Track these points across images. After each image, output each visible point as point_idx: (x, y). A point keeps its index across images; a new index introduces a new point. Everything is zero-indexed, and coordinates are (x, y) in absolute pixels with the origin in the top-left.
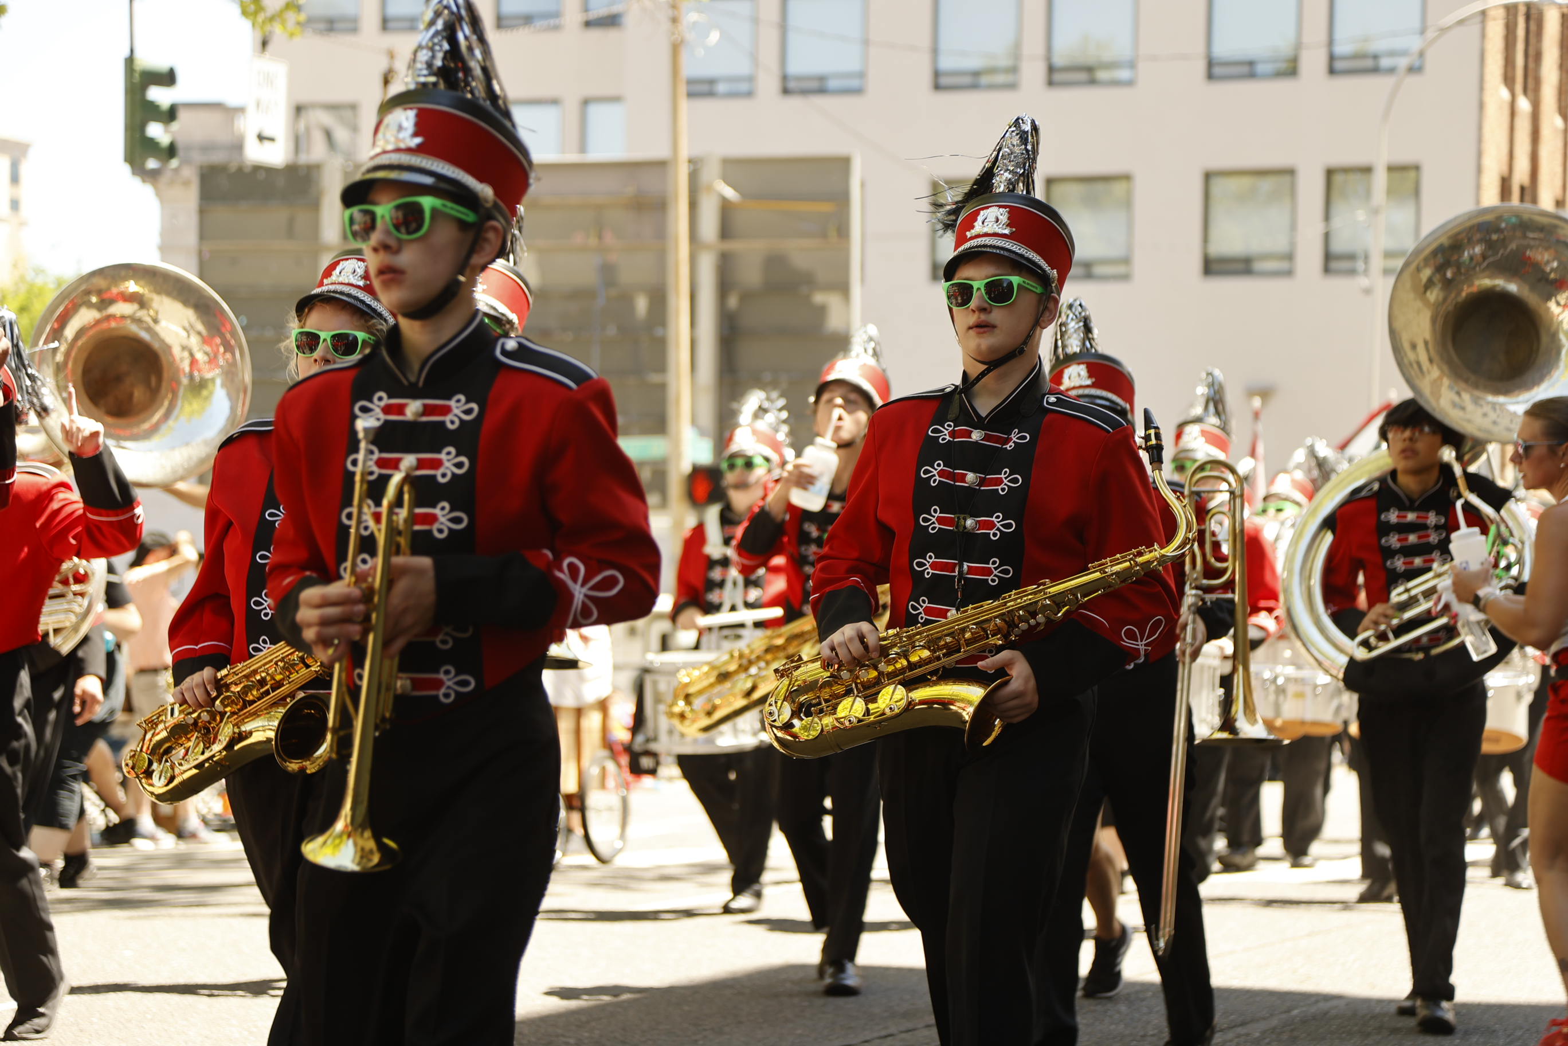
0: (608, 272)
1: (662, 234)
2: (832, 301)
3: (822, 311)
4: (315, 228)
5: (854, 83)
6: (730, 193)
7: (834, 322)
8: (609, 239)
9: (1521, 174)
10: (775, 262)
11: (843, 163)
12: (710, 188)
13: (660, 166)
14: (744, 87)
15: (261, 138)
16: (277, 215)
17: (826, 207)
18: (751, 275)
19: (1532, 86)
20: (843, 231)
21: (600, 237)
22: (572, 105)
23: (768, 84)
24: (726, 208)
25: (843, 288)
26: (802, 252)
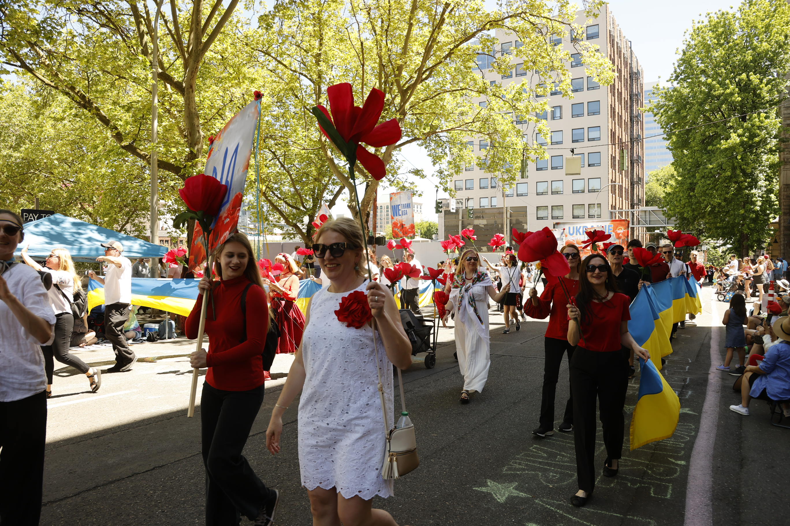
0: (496, 222)
1: (503, 217)
2: (525, 225)
3: (523, 226)
4: (458, 219)
5: (527, 195)
6: (511, 211)
7: (525, 228)
9: (614, 204)
10: (517, 220)
11: (526, 207)
12: (509, 211)
13: (502, 208)
14: (512, 196)
15: (452, 209)
16: (454, 216)
17: (524, 213)
18: (514, 222)
19: (615, 193)
20: (526, 216)
21: (495, 217)
22: (489, 198)
23: (515, 195)
24: (511, 213)
25: (526, 223)
26: (521, 219)
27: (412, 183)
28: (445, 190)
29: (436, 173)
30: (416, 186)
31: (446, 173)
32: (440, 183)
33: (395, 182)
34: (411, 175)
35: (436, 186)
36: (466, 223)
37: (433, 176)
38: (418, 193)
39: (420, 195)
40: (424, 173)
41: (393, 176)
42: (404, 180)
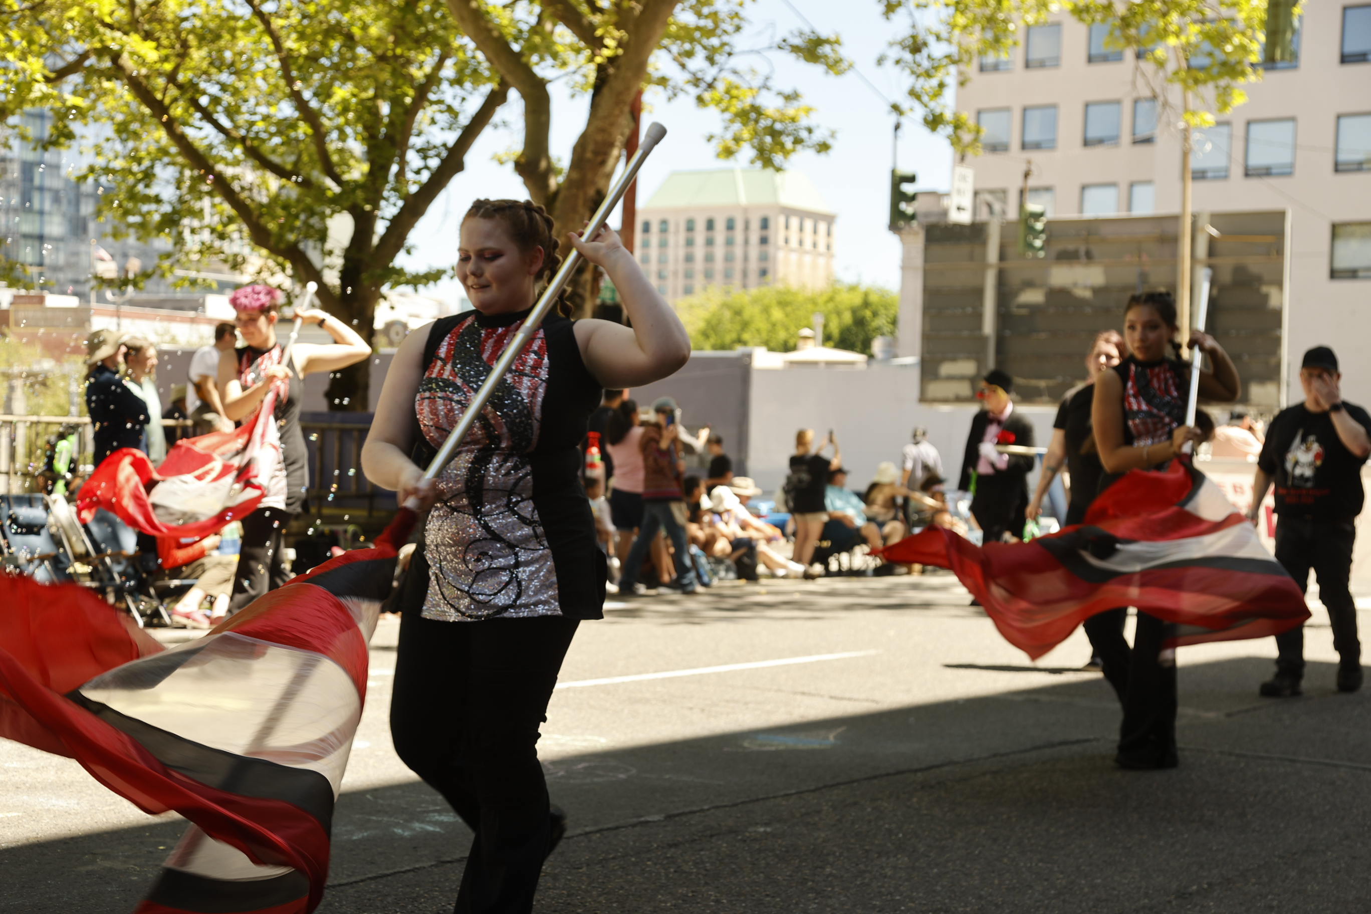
0: (1143, 276)
1: (1175, 257)
2: (1273, 291)
3: (1266, 297)
4: (984, 256)
5: (1288, 170)
6: (1214, 232)
7: (1273, 302)
8: (1145, 258)
10: (1239, 270)
11: (1281, 215)
12: (1203, 229)
13: (1175, 219)
14: (1223, 174)
15: (959, 209)
16: (964, 249)
17: (1270, 239)
18: (1226, 277)
20: (1280, 252)
21: (1140, 257)
22: (1124, 187)
23: (1237, 171)
24: (1212, 240)
25: (1279, 284)
26: (1255, 264)
27: (791, 97)
28: (934, 122)
29: (895, 52)
30: (809, 111)
31: (938, 50)
32: (914, 94)
33: (721, 87)
34: (789, 59)
35: (896, 108)
36: (1015, 279)
37: (880, 61)
38: (817, 137)
39: (823, 147)
40: (844, 52)
41: (711, 60)
42: (756, 83)
